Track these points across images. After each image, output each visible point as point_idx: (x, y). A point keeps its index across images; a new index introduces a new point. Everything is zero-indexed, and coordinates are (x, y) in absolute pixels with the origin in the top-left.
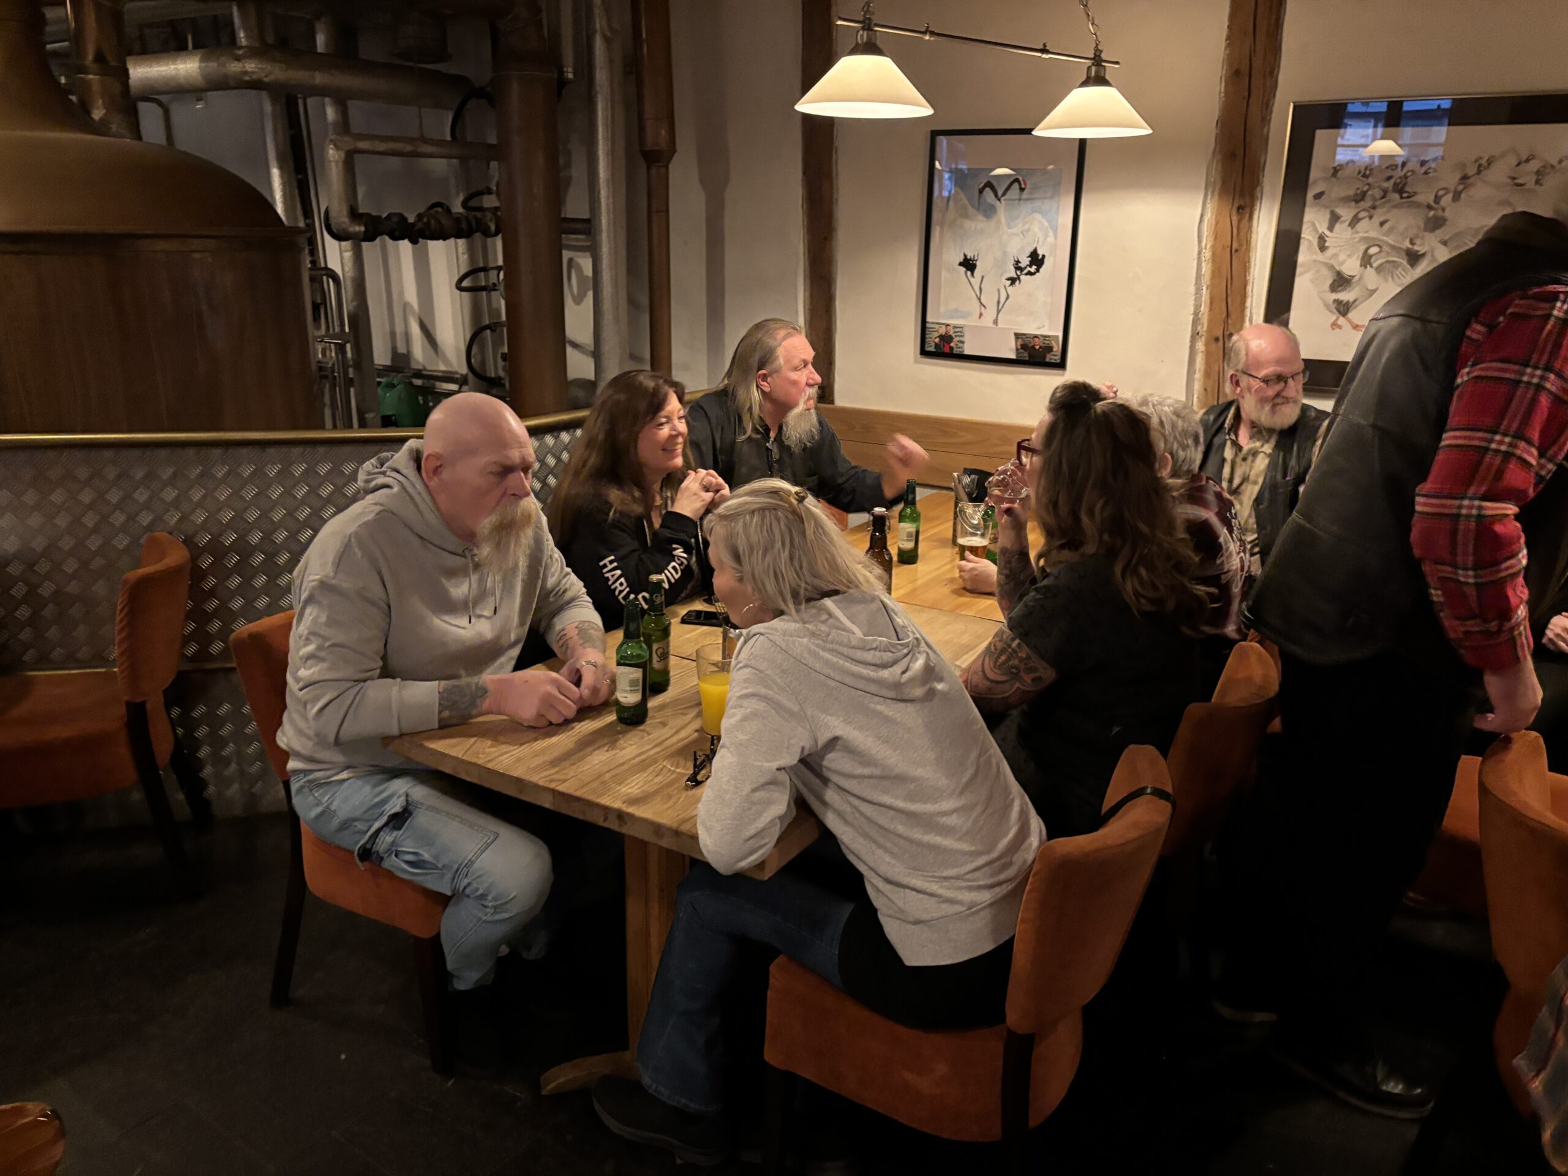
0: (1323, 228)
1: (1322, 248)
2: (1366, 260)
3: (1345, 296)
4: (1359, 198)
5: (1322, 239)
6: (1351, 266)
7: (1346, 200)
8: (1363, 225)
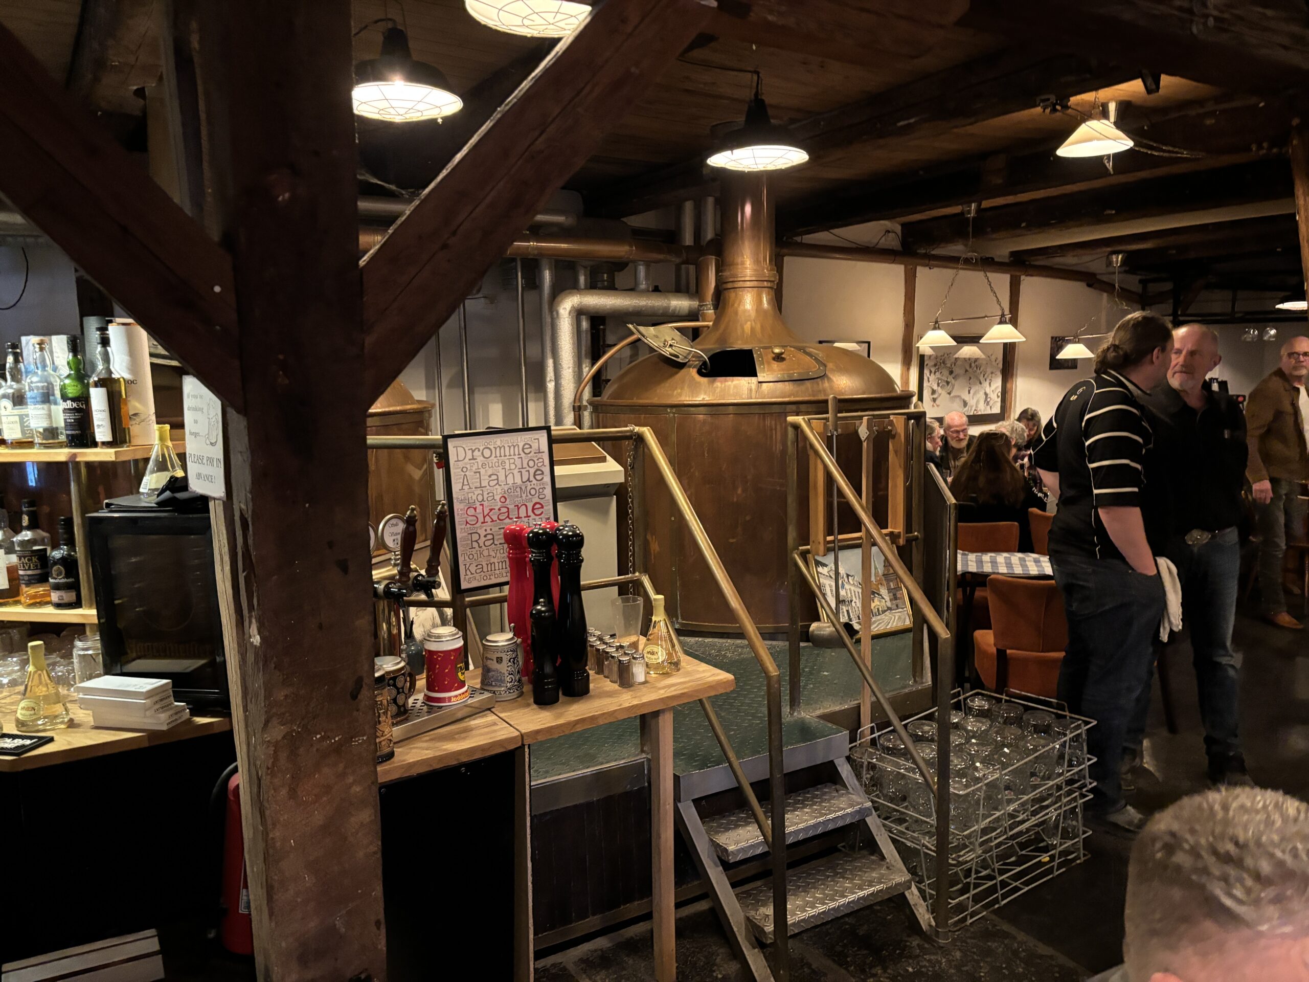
0: (928, 375)
1: (929, 381)
2: (938, 385)
3: (935, 396)
4: (935, 365)
5: (928, 378)
6: (935, 387)
7: (932, 366)
8: (937, 373)
